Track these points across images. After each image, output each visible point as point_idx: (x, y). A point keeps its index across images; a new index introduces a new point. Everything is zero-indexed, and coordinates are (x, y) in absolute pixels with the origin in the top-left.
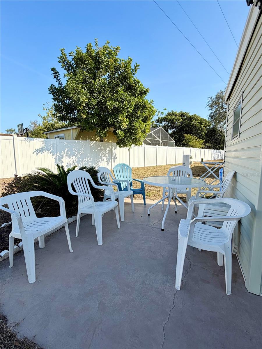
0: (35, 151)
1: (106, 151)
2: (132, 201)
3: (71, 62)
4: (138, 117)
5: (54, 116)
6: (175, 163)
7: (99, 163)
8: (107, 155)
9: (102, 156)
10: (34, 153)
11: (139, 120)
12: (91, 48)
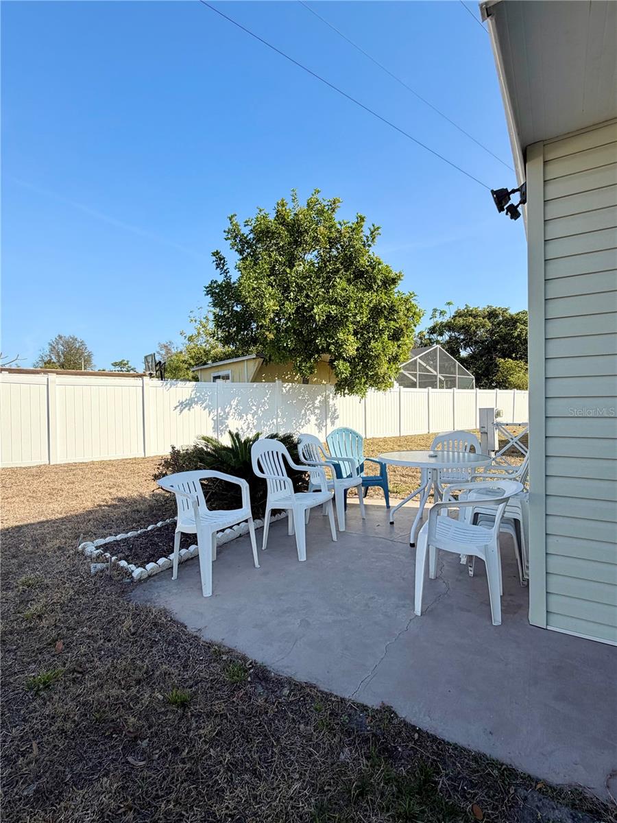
0: (178, 404)
1: (314, 403)
2: (361, 501)
3: (247, 236)
4: (381, 332)
5: (214, 336)
6: (475, 428)
7: (301, 427)
8: (316, 411)
9: (306, 413)
10: (176, 408)
11: (381, 337)
12: (284, 209)
